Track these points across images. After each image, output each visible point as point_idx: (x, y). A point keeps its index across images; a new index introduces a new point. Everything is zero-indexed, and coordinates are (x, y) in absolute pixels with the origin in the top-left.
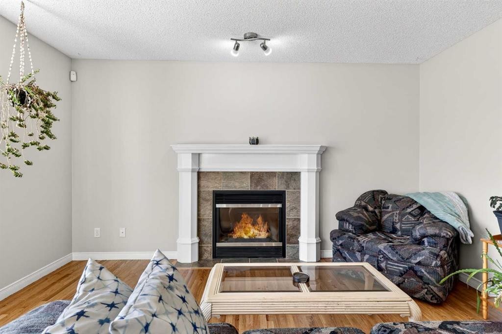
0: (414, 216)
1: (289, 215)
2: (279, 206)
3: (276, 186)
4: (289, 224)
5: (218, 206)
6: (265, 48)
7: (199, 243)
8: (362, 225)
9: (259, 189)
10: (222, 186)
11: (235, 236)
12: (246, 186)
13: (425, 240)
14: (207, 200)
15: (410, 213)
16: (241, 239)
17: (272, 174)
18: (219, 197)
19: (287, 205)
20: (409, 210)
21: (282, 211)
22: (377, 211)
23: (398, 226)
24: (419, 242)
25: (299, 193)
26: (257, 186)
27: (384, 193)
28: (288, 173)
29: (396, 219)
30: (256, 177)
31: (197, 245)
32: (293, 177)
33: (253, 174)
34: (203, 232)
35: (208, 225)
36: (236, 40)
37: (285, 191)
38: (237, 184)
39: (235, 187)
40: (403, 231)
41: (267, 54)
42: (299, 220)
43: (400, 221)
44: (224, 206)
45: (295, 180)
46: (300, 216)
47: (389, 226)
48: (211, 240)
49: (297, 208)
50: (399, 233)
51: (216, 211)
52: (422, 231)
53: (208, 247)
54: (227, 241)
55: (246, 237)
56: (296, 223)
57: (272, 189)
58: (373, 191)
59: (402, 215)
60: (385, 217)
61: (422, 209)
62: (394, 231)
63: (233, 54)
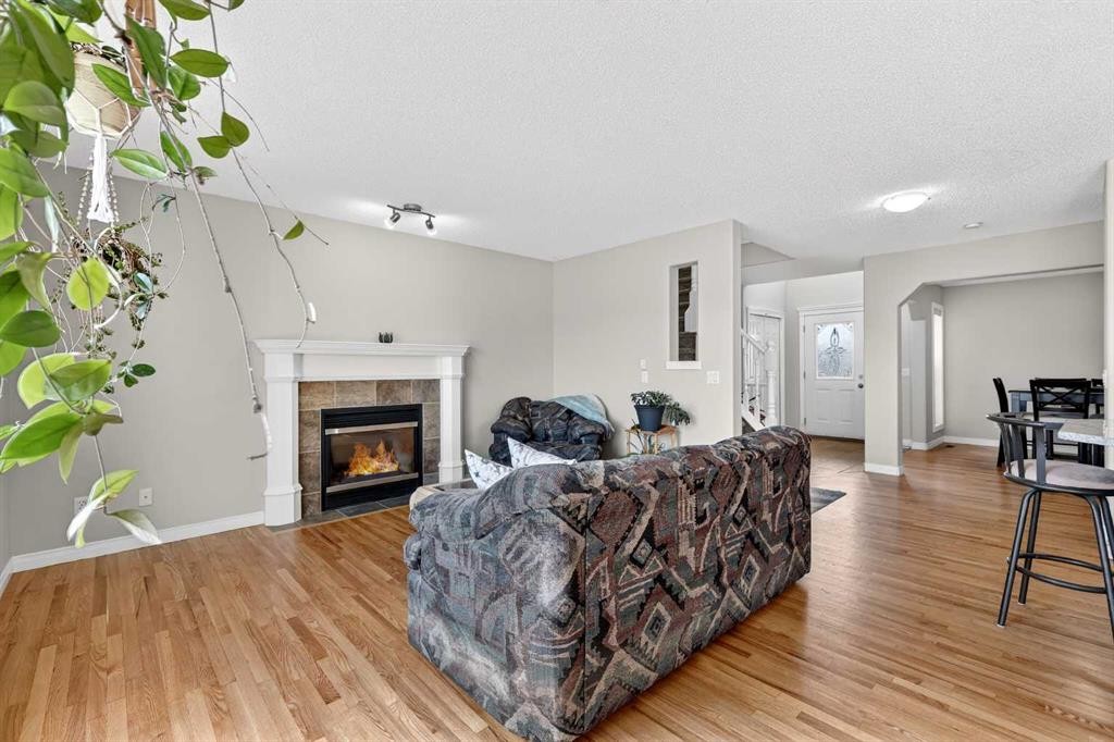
0: (564, 421)
1: (426, 437)
2: (415, 424)
3: (409, 398)
4: (426, 446)
5: (328, 432)
6: (430, 226)
7: (302, 491)
8: (522, 435)
9: (388, 403)
10: (335, 402)
11: (353, 473)
12: (370, 400)
13: (583, 439)
14: (312, 425)
15: (560, 418)
16: (360, 477)
17: (405, 383)
18: (331, 418)
19: (424, 422)
20: (558, 416)
21: (418, 431)
22: (526, 419)
23: (550, 432)
24: (578, 442)
25: (439, 406)
26: (386, 400)
27: (528, 400)
28: (425, 381)
29: (548, 425)
30: (385, 386)
31: (299, 495)
32: (431, 386)
33: (380, 384)
34: (306, 475)
35: (315, 462)
36: (394, 208)
37: (421, 405)
38: (357, 398)
39: (355, 403)
40: (556, 436)
41: (431, 234)
42: (438, 441)
43: (552, 427)
44: (336, 431)
45: (433, 389)
46: (439, 435)
47: (541, 434)
48: (318, 485)
49: (436, 426)
50: (552, 439)
51: (326, 440)
52: (581, 431)
53: (316, 496)
54: (340, 482)
55: (366, 473)
56: (435, 444)
57: (405, 403)
58: (519, 399)
59: (552, 421)
60: (536, 425)
61: (569, 412)
62: (547, 437)
63: (389, 225)
